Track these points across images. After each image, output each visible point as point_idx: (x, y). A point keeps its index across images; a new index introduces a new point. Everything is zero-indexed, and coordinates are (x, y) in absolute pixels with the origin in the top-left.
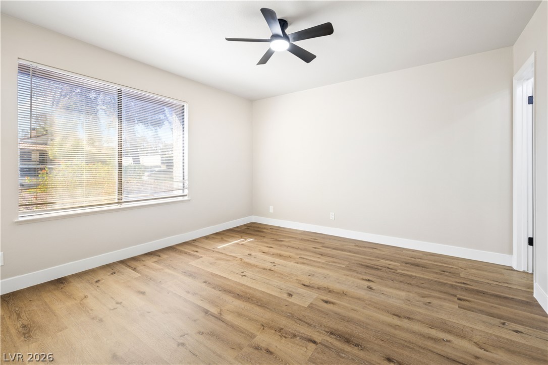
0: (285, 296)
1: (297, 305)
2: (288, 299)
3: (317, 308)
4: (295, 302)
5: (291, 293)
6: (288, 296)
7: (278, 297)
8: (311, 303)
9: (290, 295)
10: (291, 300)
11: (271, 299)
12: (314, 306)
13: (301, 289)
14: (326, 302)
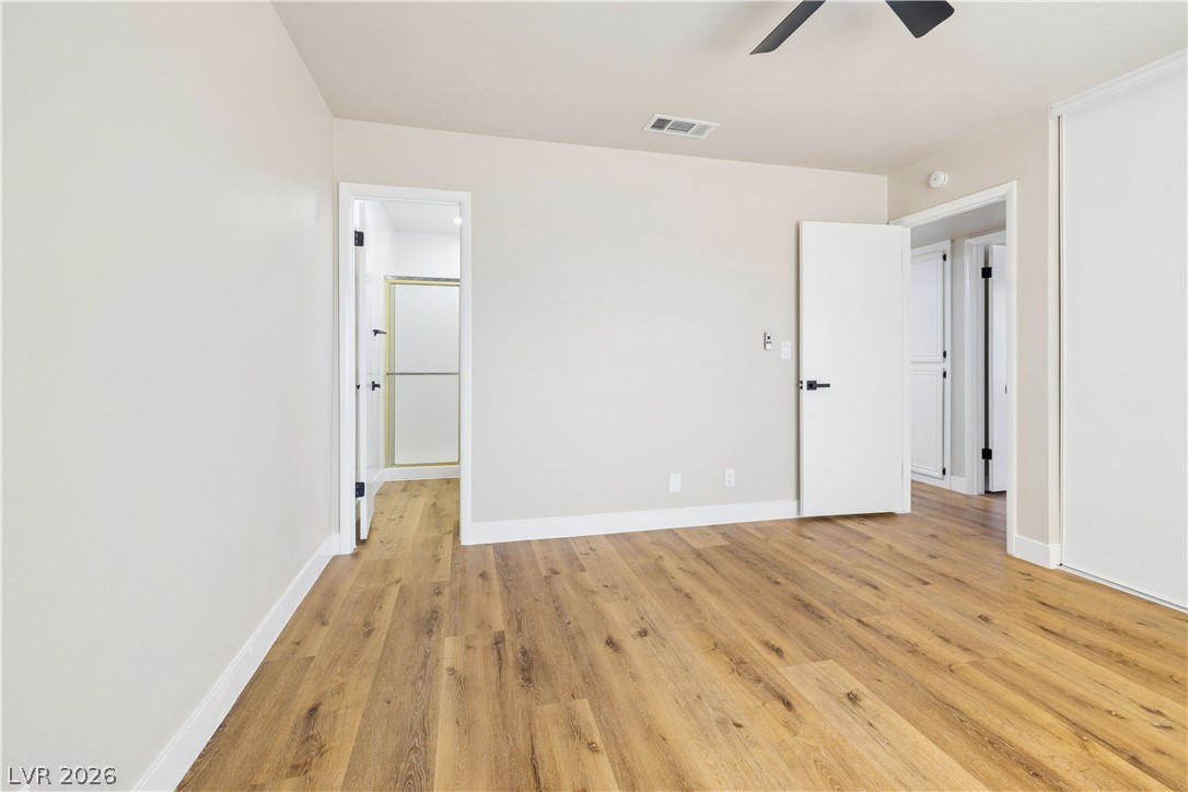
0: (869, 701)
1: (850, 671)
2: (866, 690)
3: (809, 650)
4: (851, 678)
5: (846, 700)
6: (860, 696)
7: (892, 707)
8: (814, 661)
9: (853, 698)
10: (856, 685)
11: (917, 712)
12: (813, 655)
13: (809, 698)
14: (778, 651)
